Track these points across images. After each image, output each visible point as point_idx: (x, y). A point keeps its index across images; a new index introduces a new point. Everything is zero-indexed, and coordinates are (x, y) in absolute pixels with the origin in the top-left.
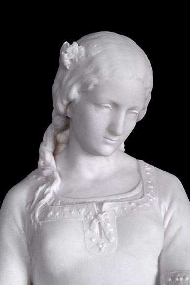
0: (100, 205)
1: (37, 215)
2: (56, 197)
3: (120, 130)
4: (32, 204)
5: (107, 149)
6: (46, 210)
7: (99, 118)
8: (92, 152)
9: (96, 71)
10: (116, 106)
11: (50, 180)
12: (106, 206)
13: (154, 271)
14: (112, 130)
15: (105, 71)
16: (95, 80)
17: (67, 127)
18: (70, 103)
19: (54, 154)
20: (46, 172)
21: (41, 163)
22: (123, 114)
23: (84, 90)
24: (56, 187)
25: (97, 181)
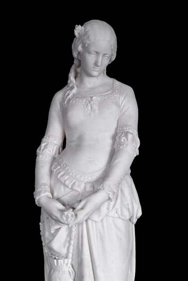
0: (92, 97)
1: (66, 103)
2: (74, 95)
3: (99, 64)
4: (64, 99)
5: (95, 73)
6: (69, 100)
7: (91, 59)
8: (90, 75)
9: (88, 38)
10: (97, 53)
11: (72, 88)
12: (94, 98)
13: (115, 126)
14: (96, 64)
15: (92, 38)
16: (88, 42)
18: (79, 53)
19: (75, 78)
20: (71, 85)
21: (69, 81)
22: (101, 57)
23: (84, 47)
24: (74, 91)
25: (92, 88)
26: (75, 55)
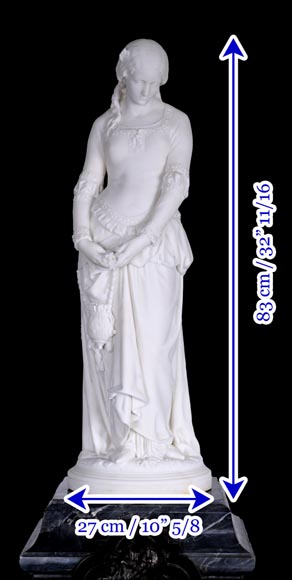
0: (137, 130)
1: (108, 134)
2: (117, 126)
3: (146, 94)
4: (106, 128)
5: (142, 102)
6: (112, 131)
7: (137, 87)
8: (135, 103)
9: (134, 65)
10: (145, 82)
11: (116, 116)
12: (140, 131)
13: (163, 164)
14: (143, 93)
15: (138, 65)
16: (134, 70)
17: (125, 86)
18: (124, 78)
19: (120, 101)
20: (114, 111)
21: (112, 106)
22: (148, 86)
23: (129, 72)
24: (118, 120)
25: (139, 117)
26: (119, 79)
